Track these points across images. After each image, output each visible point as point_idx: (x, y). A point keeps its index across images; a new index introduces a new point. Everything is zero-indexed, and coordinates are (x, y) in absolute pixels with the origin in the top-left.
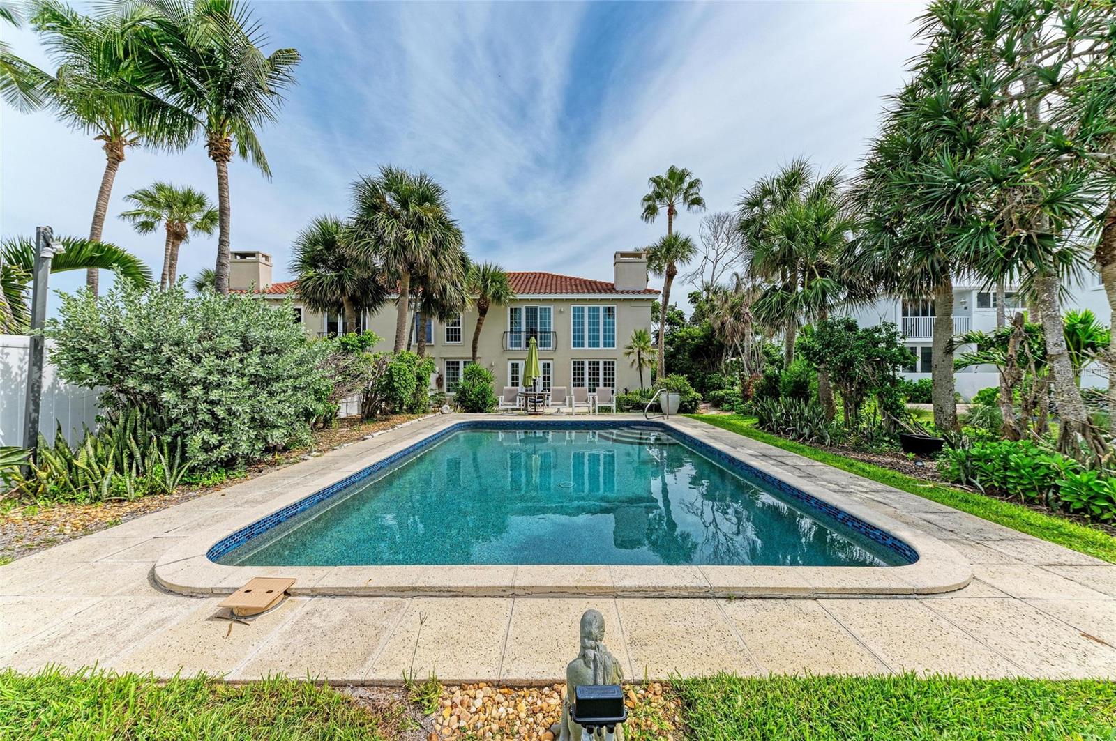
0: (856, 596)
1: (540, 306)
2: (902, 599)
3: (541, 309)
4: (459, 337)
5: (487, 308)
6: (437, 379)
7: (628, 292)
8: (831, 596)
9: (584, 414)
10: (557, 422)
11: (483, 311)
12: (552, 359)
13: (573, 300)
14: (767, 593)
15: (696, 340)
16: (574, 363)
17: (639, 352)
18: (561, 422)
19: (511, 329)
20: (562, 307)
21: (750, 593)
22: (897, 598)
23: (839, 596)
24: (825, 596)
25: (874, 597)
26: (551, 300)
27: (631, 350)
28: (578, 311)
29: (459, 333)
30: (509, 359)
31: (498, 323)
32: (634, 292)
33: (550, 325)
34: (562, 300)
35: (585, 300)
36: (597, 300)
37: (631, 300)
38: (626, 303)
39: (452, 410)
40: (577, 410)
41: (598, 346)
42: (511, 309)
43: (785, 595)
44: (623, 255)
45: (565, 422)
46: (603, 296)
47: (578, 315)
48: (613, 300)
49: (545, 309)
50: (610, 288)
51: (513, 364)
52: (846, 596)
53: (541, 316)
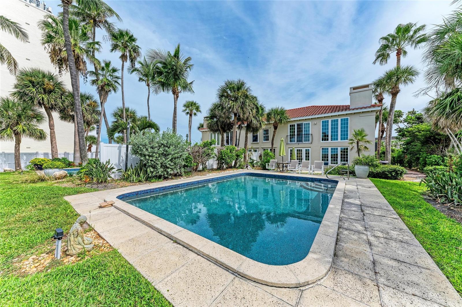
0: (213, 261)
1: (304, 122)
2: (230, 273)
3: (305, 124)
4: (268, 139)
5: (277, 126)
6: (260, 156)
7: (357, 109)
8: (204, 256)
9: (306, 174)
10: (283, 176)
11: (276, 128)
12: (310, 147)
13: (322, 117)
14: (185, 245)
15: (423, 133)
16: (323, 149)
17: (358, 142)
18: (285, 176)
19: (290, 134)
20: (315, 122)
21: (181, 243)
22: (228, 271)
23: (207, 258)
24: (202, 255)
25: (219, 265)
26: (309, 119)
27: (352, 141)
28: (325, 123)
29: (268, 137)
30: (289, 148)
31: (284, 132)
32: (361, 108)
33: (309, 131)
34: (315, 118)
35: (329, 117)
36: (336, 116)
37: (360, 113)
38: (356, 115)
39: (251, 168)
40: (316, 172)
41: (337, 139)
42: (290, 126)
43: (190, 248)
44: (355, 88)
45: (287, 176)
46: (340, 113)
47: (325, 125)
48: (346, 114)
49: (307, 123)
50: (347, 108)
51: (297, 150)
52: (209, 259)
53: (305, 127)
